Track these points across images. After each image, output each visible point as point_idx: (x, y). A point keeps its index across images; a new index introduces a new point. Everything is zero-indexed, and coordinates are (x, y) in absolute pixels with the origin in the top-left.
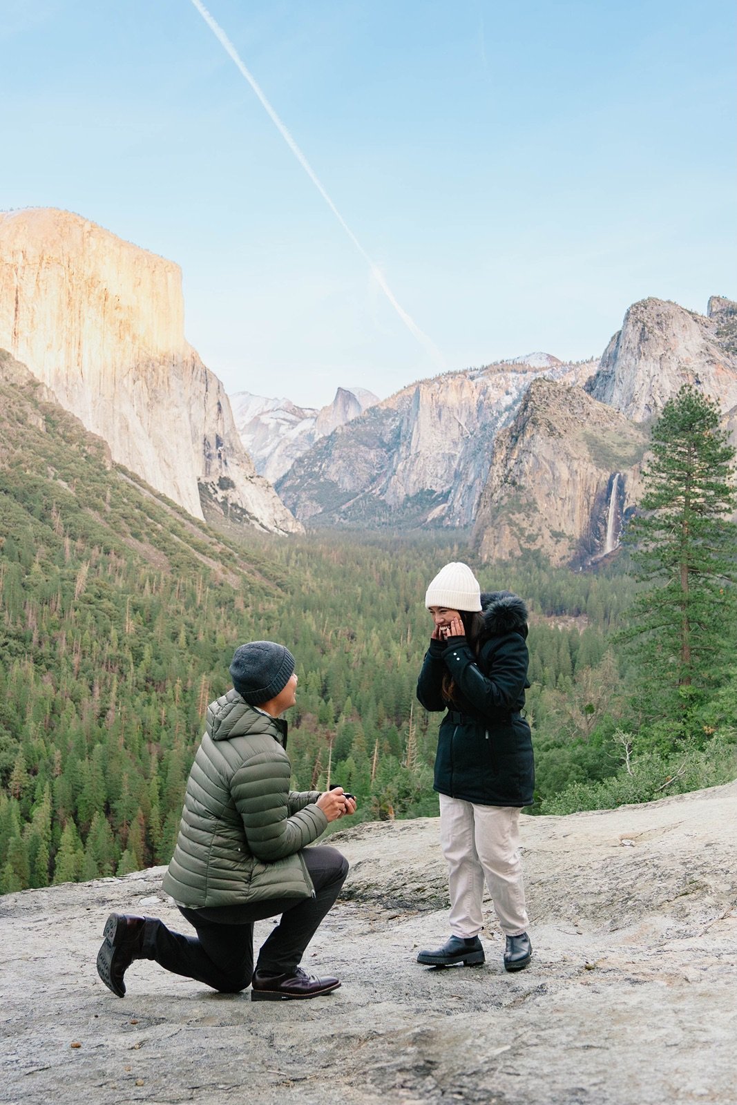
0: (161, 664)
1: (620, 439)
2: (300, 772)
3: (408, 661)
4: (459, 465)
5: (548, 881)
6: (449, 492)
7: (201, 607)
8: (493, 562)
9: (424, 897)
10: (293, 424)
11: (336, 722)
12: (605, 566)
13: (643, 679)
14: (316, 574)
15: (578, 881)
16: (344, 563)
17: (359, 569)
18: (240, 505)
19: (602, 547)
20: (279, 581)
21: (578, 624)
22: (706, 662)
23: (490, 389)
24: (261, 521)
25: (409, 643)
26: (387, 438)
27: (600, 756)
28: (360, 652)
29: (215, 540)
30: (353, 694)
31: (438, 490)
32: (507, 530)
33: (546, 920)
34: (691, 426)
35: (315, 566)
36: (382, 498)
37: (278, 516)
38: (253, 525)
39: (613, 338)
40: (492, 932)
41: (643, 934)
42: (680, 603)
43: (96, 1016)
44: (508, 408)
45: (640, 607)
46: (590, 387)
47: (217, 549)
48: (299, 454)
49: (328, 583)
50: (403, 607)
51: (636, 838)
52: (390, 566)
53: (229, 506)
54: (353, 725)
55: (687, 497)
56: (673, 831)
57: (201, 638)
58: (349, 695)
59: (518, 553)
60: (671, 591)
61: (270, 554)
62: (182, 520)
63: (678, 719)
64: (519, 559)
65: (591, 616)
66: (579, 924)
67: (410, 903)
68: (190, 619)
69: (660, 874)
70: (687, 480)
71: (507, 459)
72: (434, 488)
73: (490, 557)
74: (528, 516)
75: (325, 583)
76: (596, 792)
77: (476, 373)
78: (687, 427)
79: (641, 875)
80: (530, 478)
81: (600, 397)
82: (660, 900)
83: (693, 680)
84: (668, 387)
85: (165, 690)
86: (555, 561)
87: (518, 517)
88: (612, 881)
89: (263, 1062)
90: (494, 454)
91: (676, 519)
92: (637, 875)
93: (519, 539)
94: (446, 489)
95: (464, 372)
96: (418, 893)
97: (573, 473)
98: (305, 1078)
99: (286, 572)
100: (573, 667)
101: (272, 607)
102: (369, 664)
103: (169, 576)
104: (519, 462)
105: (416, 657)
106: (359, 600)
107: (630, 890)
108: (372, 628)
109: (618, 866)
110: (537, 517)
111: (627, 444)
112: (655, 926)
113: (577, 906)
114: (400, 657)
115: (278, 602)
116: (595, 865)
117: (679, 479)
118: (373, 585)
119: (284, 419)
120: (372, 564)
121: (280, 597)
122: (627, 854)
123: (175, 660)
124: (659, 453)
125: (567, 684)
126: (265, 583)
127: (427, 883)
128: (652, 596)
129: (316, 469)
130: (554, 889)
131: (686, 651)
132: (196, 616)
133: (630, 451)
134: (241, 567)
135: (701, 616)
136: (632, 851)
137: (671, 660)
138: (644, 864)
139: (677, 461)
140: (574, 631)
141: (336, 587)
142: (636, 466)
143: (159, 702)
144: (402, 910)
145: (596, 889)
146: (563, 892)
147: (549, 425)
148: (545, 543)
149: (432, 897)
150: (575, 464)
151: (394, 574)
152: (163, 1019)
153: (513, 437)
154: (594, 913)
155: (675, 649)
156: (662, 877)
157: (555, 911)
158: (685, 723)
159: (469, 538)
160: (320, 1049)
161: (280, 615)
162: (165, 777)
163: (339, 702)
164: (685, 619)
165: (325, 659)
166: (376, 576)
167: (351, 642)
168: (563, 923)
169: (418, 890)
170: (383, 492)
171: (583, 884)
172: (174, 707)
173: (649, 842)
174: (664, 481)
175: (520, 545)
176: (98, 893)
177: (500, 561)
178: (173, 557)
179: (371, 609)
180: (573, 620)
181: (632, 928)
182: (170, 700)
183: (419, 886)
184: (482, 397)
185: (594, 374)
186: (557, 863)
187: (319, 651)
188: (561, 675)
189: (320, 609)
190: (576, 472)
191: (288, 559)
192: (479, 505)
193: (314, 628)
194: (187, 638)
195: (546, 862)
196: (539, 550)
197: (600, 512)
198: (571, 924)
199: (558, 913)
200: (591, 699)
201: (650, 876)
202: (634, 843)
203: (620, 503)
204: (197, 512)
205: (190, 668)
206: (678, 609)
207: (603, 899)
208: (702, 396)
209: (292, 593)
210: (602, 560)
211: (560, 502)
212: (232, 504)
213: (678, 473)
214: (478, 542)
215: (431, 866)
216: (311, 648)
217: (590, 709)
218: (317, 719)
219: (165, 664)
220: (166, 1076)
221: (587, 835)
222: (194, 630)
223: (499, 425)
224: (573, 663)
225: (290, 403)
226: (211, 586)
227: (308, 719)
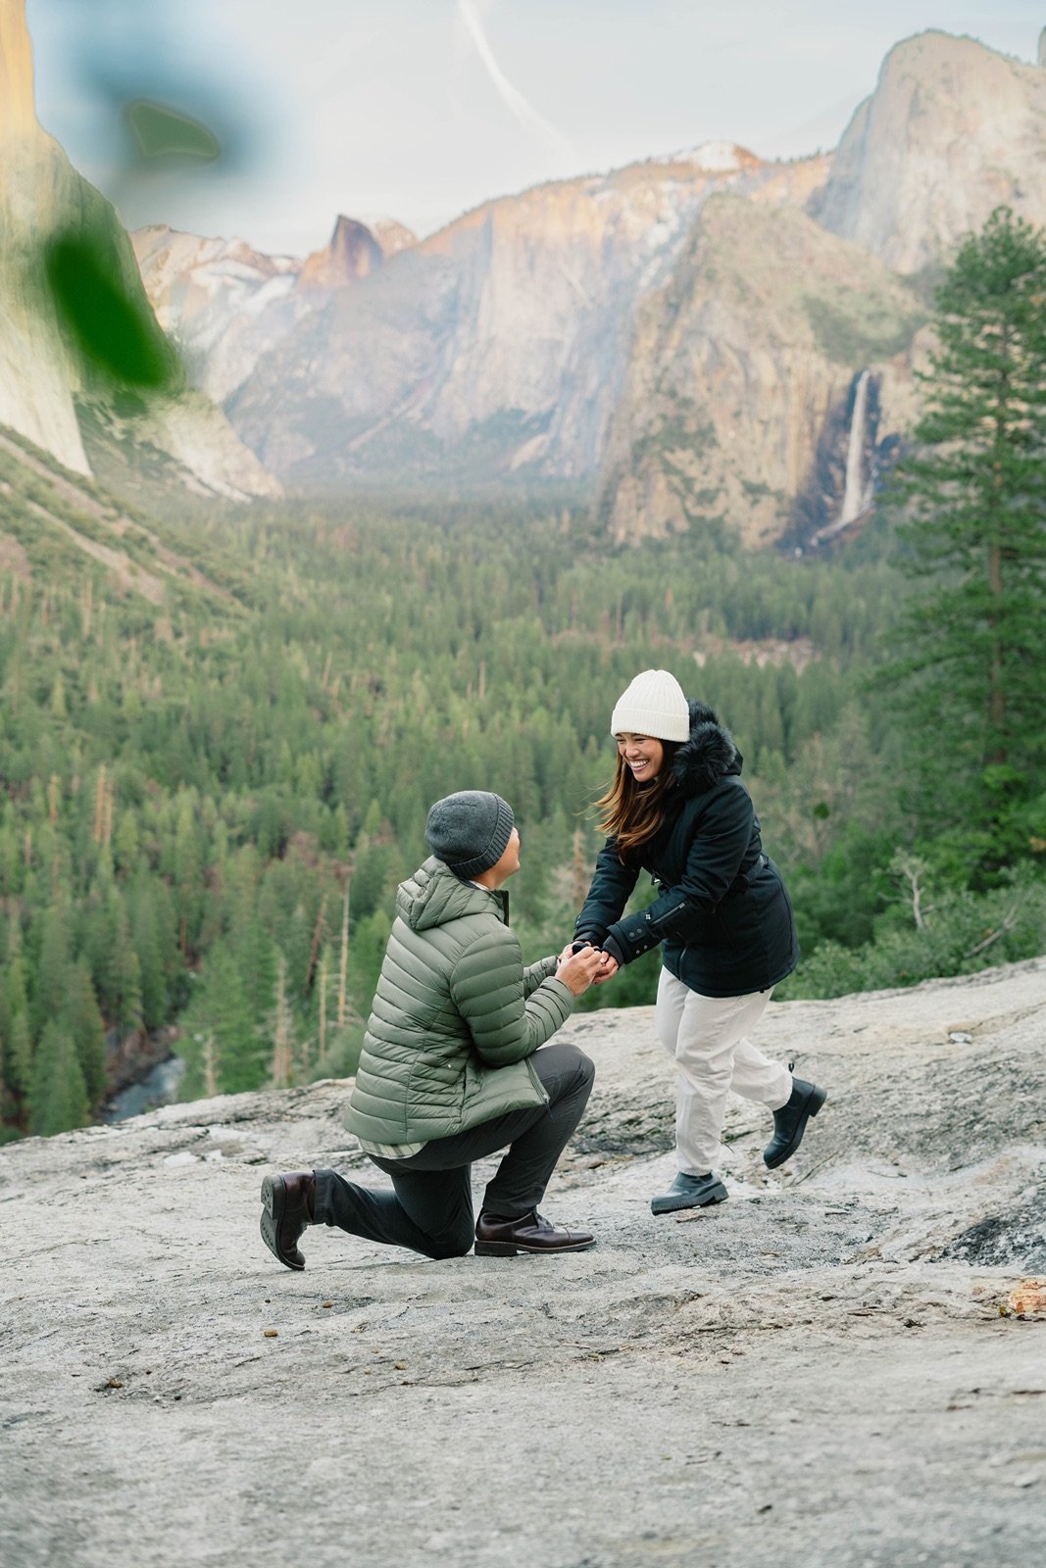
0: (19, 747)
1: (871, 307)
2: (288, 942)
3: (483, 730)
4: (569, 360)
5: (843, 1100)
6: (551, 413)
7: (91, 640)
8: (636, 543)
9: (641, 1132)
10: (254, 286)
11: (352, 845)
12: (842, 545)
13: (919, 757)
14: (306, 572)
15: (892, 1098)
16: (359, 550)
17: (385, 561)
18: (157, 445)
19: (838, 511)
20: (237, 586)
21: (793, 656)
22: (1032, 721)
23: (627, 214)
24: (198, 474)
25: (483, 697)
26: (434, 310)
27: (842, 897)
28: (392, 716)
29: (112, 512)
30: (382, 794)
31: (531, 408)
32: (661, 482)
33: (848, 1158)
34: (1008, 286)
35: (303, 557)
36: (426, 426)
37: (231, 464)
38: (183, 483)
39: (857, 110)
40: (764, 1178)
41: (1002, 1173)
42: (987, 615)
43: (268, 1301)
44: (662, 250)
45: (912, 623)
46: (815, 207)
47: (119, 528)
48: (266, 345)
49: (328, 588)
50: (469, 629)
51: (973, 1031)
52: (443, 556)
53: (137, 447)
54: (383, 852)
55: (1001, 420)
56: (1031, 1018)
57: (94, 697)
58: (374, 794)
59: (682, 525)
60: (971, 593)
61: (218, 538)
62: (50, 476)
63: (983, 825)
64: (683, 535)
65: (820, 642)
66: (900, 1161)
67: (617, 1144)
68: (72, 662)
69: (1021, 1082)
70: (999, 387)
71: (660, 347)
72: (524, 405)
73: (629, 534)
74: (700, 455)
75: (323, 588)
76: (863, 960)
77: (598, 182)
78: (1001, 285)
79: (992, 1085)
80: (702, 384)
81: (834, 225)
82: (1025, 1122)
83: (1011, 757)
84: (961, 203)
85: (29, 797)
86: (751, 538)
87: (681, 457)
88: (947, 1096)
89: (551, 1336)
90: (634, 338)
91: (980, 460)
92: (986, 1085)
93: (683, 498)
94: (545, 407)
95: (578, 180)
96: (631, 1127)
97: (783, 372)
98: (617, 1350)
99: (250, 570)
100: (786, 734)
101: (223, 635)
102: (410, 739)
103: (28, 582)
104: (682, 353)
105: (497, 724)
106: (387, 619)
107: (976, 1108)
108: (412, 671)
109: (952, 1073)
110: (715, 456)
111: (883, 315)
112: (1019, 1160)
113: (895, 1136)
114: (467, 725)
115: (236, 628)
116: (915, 1074)
117: (985, 385)
118: (414, 590)
119: (237, 277)
120: (409, 550)
121: (239, 617)
122: (963, 1054)
123: (46, 740)
124: (949, 337)
125: (774, 765)
126: (211, 591)
127: (643, 1112)
128: (935, 603)
129: (300, 373)
130: (855, 1111)
131: (998, 704)
132: (83, 656)
133: (890, 329)
134: (163, 561)
135: (1024, 638)
136: (971, 1050)
137: (968, 719)
138: (995, 1068)
139: (983, 351)
140: (788, 668)
141: (344, 596)
142: (900, 357)
143: (20, 820)
144: (608, 1155)
145: (923, 1109)
146: (870, 1116)
147: (738, 281)
148: (733, 506)
149: (653, 1132)
150: (787, 357)
151: (453, 569)
152: (367, 1298)
153: (670, 305)
154: (922, 1145)
155: (976, 700)
156: (1026, 1087)
157: (860, 1143)
158: (995, 834)
159: (591, 499)
160: (624, 1316)
161: (241, 650)
162: (35, 958)
163: (357, 810)
164: (995, 646)
165: (328, 731)
166: (419, 573)
167: (376, 699)
168: (875, 1161)
169: (630, 1122)
170: (427, 414)
171: (901, 1102)
172: (47, 827)
173: (994, 1035)
174: (956, 391)
175: (686, 511)
176: (92, 1153)
177: (648, 541)
178: (34, 547)
179: (411, 635)
180: (784, 647)
181: (984, 1164)
182: (39, 815)
183: (631, 1115)
184: (611, 230)
185: (822, 181)
186: (853, 1073)
187: (316, 715)
188: (764, 750)
189: (316, 638)
190: (789, 370)
191: (253, 544)
192: (608, 435)
193: (305, 673)
194: (68, 699)
195: (834, 1071)
196: (719, 520)
197: (835, 444)
198: (888, 1162)
199: (866, 1147)
200: (824, 793)
201: (1007, 1085)
202: (969, 1038)
203: (872, 428)
204: (74, 458)
205: (75, 754)
206: (983, 626)
207: (934, 1123)
208: (1030, 229)
209: (262, 609)
210: (838, 535)
211: (758, 428)
212: (143, 444)
213: (984, 374)
214: (607, 506)
215: (648, 1084)
216: (301, 712)
217: (822, 811)
218: (315, 841)
219: (26, 749)
220: (429, 1357)
221: (893, 1027)
222: (80, 683)
223: (644, 282)
224: (787, 725)
225: (245, 247)
226: (108, 600)
227: (299, 843)
